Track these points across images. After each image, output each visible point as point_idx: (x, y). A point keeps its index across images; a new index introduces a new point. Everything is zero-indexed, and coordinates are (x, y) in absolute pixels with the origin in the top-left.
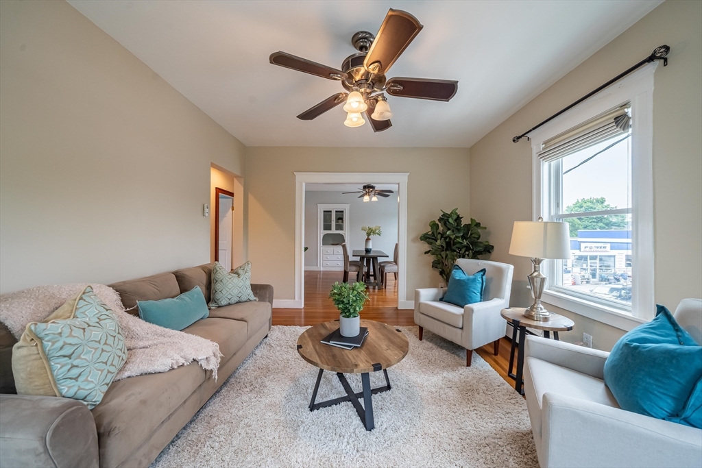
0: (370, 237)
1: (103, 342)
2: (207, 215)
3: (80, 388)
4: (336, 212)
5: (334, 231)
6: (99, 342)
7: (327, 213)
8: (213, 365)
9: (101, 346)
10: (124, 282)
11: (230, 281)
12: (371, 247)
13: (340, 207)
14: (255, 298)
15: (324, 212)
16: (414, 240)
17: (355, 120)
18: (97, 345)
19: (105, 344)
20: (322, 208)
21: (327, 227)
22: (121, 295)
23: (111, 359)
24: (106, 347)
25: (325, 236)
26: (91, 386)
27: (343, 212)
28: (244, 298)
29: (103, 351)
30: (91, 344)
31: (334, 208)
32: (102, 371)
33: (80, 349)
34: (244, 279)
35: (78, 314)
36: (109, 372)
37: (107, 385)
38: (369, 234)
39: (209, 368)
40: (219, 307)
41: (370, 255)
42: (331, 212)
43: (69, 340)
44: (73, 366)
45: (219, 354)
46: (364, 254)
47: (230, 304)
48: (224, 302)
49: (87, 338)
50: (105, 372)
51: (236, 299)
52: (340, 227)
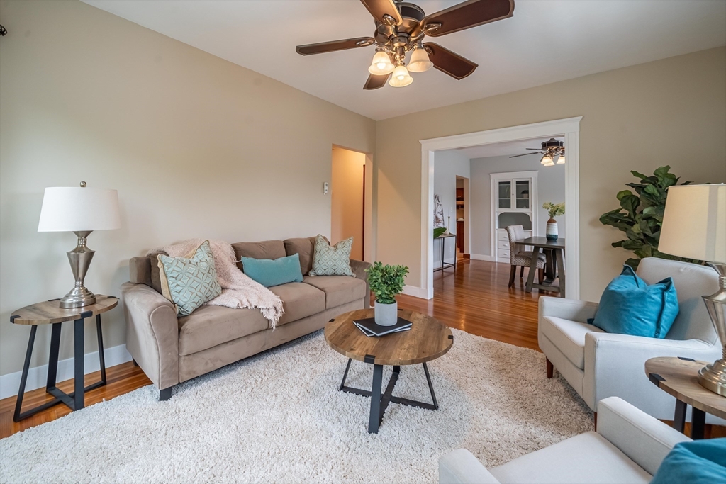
0: (554, 218)
1: (195, 275)
2: (326, 192)
3: (180, 300)
4: (517, 182)
5: (514, 209)
6: (192, 274)
7: (504, 186)
8: (273, 316)
9: (193, 277)
10: (242, 243)
11: (326, 253)
12: (557, 234)
13: (522, 176)
14: (353, 274)
15: (500, 183)
16: (592, 223)
17: (401, 78)
18: (190, 276)
19: (196, 276)
20: (496, 179)
21: (504, 203)
22: (235, 251)
23: (199, 287)
24: (196, 279)
25: (501, 216)
26: (186, 300)
27: (527, 182)
28: (339, 272)
29: (194, 280)
30: (187, 274)
31: (513, 177)
32: (193, 293)
33: (181, 275)
34: (340, 253)
35: (195, 257)
36: (197, 295)
37: (196, 303)
38: (553, 214)
39: (269, 318)
40: (317, 275)
41: (555, 244)
42: (509, 183)
43: (176, 268)
44: (177, 285)
45: (280, 310)
46: (545, 242)
47: (325, 275)
48: (320, 272)
49: (185, 269)
50: (194, 294)
51: (333, 272)
52: (523, 203)
